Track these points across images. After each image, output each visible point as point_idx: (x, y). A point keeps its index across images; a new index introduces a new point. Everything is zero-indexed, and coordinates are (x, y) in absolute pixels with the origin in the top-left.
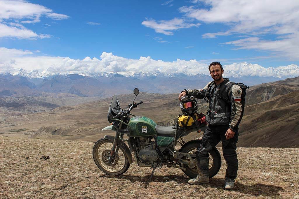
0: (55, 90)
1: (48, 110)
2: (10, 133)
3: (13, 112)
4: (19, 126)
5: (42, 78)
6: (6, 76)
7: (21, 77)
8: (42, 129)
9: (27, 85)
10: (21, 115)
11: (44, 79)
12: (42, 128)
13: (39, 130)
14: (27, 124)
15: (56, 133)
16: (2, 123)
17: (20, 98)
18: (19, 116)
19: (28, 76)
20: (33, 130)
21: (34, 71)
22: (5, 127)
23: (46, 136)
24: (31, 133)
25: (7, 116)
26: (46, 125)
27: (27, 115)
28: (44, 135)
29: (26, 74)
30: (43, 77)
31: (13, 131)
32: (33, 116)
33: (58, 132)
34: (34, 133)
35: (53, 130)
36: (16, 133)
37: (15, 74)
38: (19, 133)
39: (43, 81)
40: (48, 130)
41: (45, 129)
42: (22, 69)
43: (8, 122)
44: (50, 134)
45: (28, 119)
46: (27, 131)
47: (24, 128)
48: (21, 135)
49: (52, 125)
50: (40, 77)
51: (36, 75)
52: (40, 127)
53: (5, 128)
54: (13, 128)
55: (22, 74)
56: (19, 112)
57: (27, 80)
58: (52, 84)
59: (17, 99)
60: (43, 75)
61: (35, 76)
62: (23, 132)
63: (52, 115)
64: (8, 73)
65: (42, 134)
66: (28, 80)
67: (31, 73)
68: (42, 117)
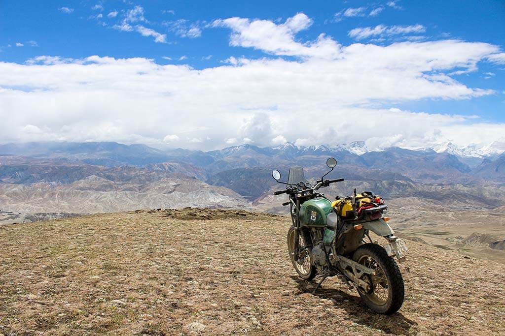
0: (502, 176)
1: (487, 208)
2: (426, 234)
3: (433, 205)
4: (439, 227)
5: (481, 157)
6: (427, 154)
7: (449, 155)
8: (473, 237)
9: (457, 168)
10: (443, 211)
11: (485, 160)
12: (473, 235)
13: (470, 238)
14: (451, 226)
15: (497, 246)
16: (416, 219)
17: (444, 185)
18: (441, 213)
19: (460, 153)
20: (459, 235)
21: (469, 147)
22: (420, 225)
23: (480, 248)
24: (456, 240)
25: (423, 210)
26: (482, 232)
27: (453, 213)
28: (477, 246)
29: (456, 151)
30: (483, 156)
31: (430, 232)
32: (461, 214)
33: (501, 245)
34: (460, 241)
35: (492, 241)
36: (434, 236)
37: (441, 150)
38: (438, 236)
39: (483, 163)
40: (484, 239)
41: (479, 236)
42: (450, 144)
43: (424, 219)
44: (487, 246)
45: (454, 218)
46: (450, 235)
47: (447, 230)
48: (440, 241)
49: (491, 233)
50: (477, 156)
51: (472, 152)
52: (472, 232)
53: (419, 227)
54: (430, 228)
55: (450, 151)
56: (442, 207)
57: (457, 160)
58: (498, 167)
59: (441, 187)
60: (485, 153)
61: (470, 154)
62: (444, 237)
63: (493, 216)
64: (430, 149)
65: (473, 244)
66: (459, 160)
67: (464, 150)
68: (476, 218)
